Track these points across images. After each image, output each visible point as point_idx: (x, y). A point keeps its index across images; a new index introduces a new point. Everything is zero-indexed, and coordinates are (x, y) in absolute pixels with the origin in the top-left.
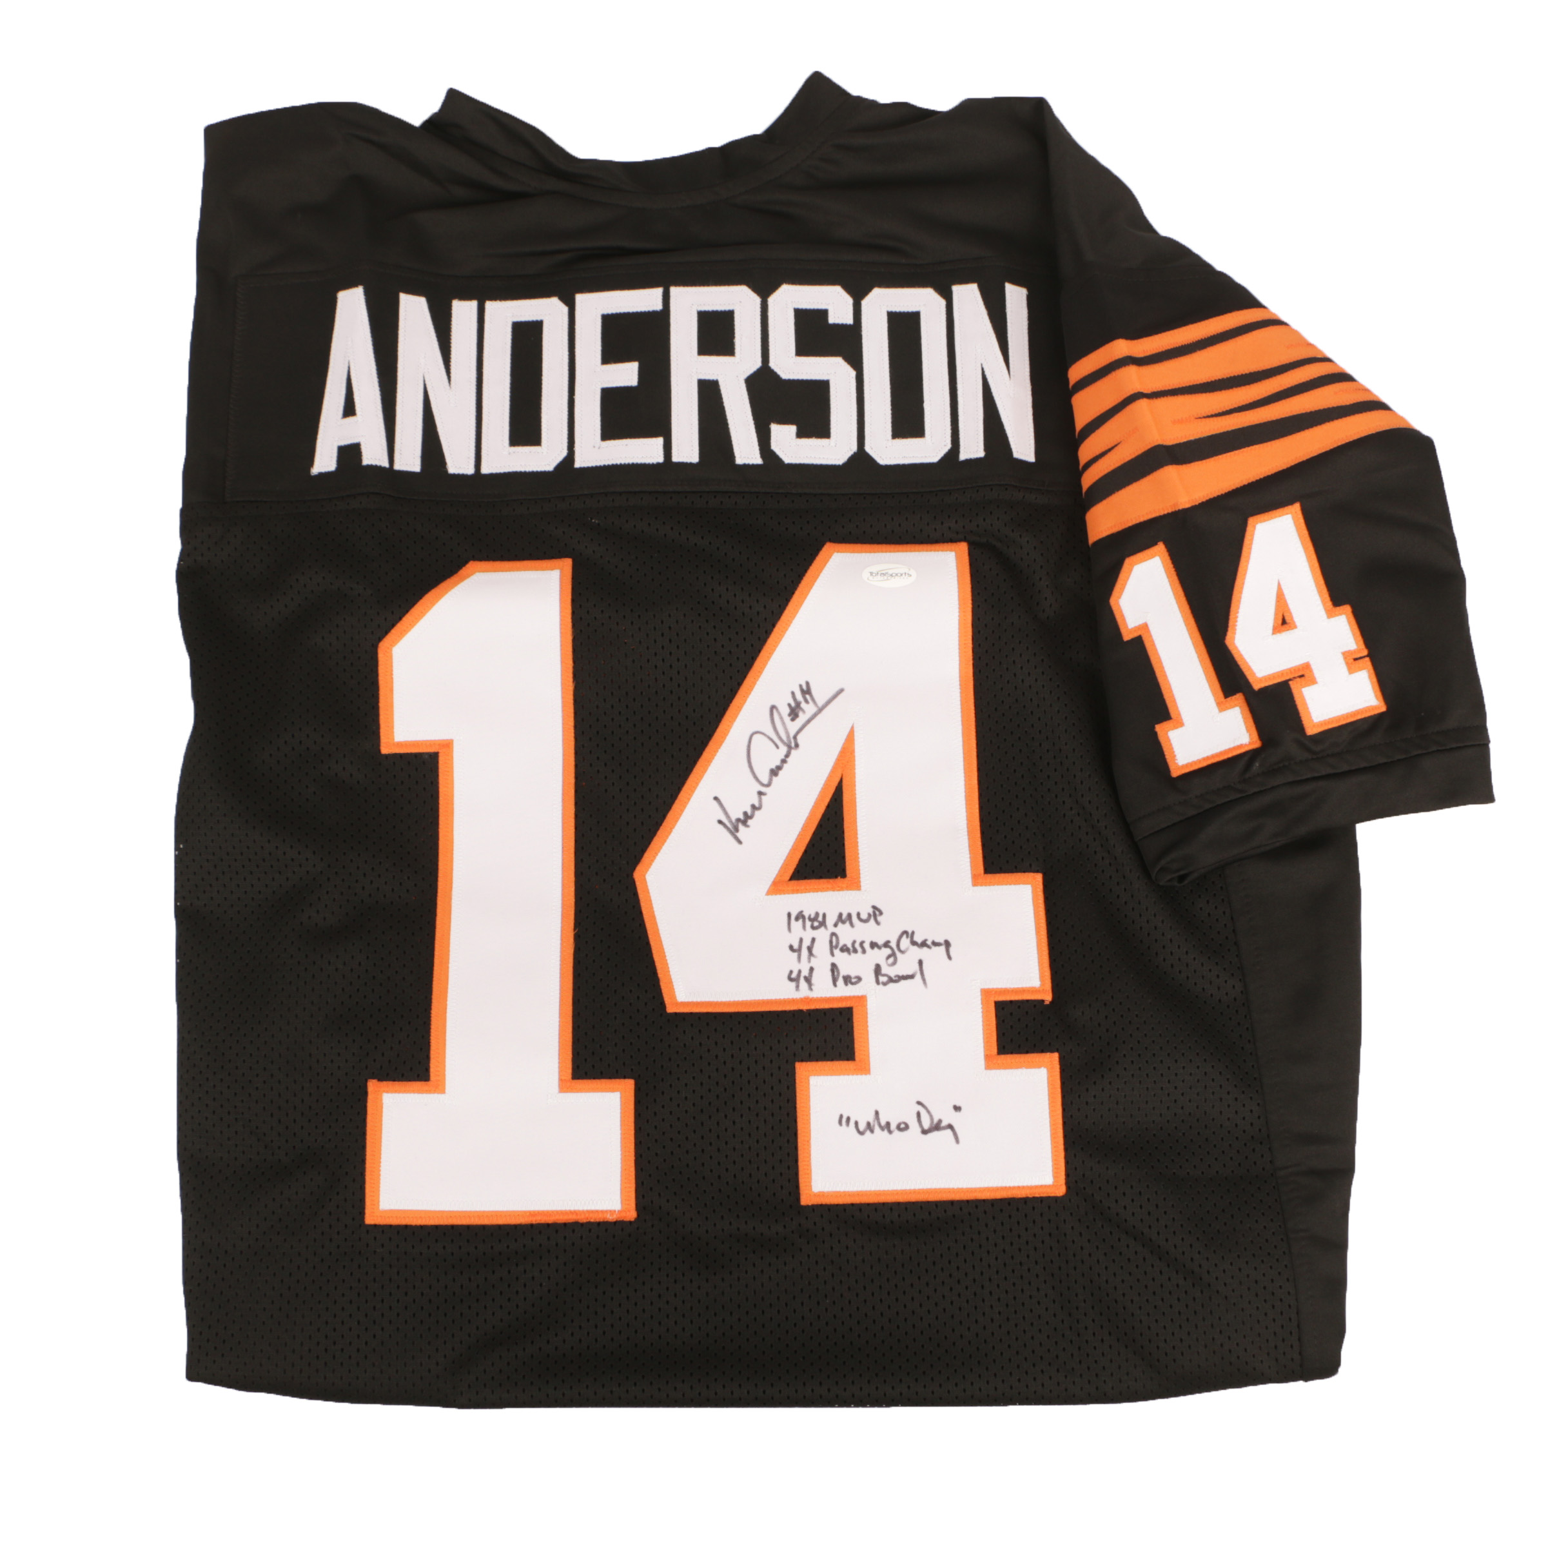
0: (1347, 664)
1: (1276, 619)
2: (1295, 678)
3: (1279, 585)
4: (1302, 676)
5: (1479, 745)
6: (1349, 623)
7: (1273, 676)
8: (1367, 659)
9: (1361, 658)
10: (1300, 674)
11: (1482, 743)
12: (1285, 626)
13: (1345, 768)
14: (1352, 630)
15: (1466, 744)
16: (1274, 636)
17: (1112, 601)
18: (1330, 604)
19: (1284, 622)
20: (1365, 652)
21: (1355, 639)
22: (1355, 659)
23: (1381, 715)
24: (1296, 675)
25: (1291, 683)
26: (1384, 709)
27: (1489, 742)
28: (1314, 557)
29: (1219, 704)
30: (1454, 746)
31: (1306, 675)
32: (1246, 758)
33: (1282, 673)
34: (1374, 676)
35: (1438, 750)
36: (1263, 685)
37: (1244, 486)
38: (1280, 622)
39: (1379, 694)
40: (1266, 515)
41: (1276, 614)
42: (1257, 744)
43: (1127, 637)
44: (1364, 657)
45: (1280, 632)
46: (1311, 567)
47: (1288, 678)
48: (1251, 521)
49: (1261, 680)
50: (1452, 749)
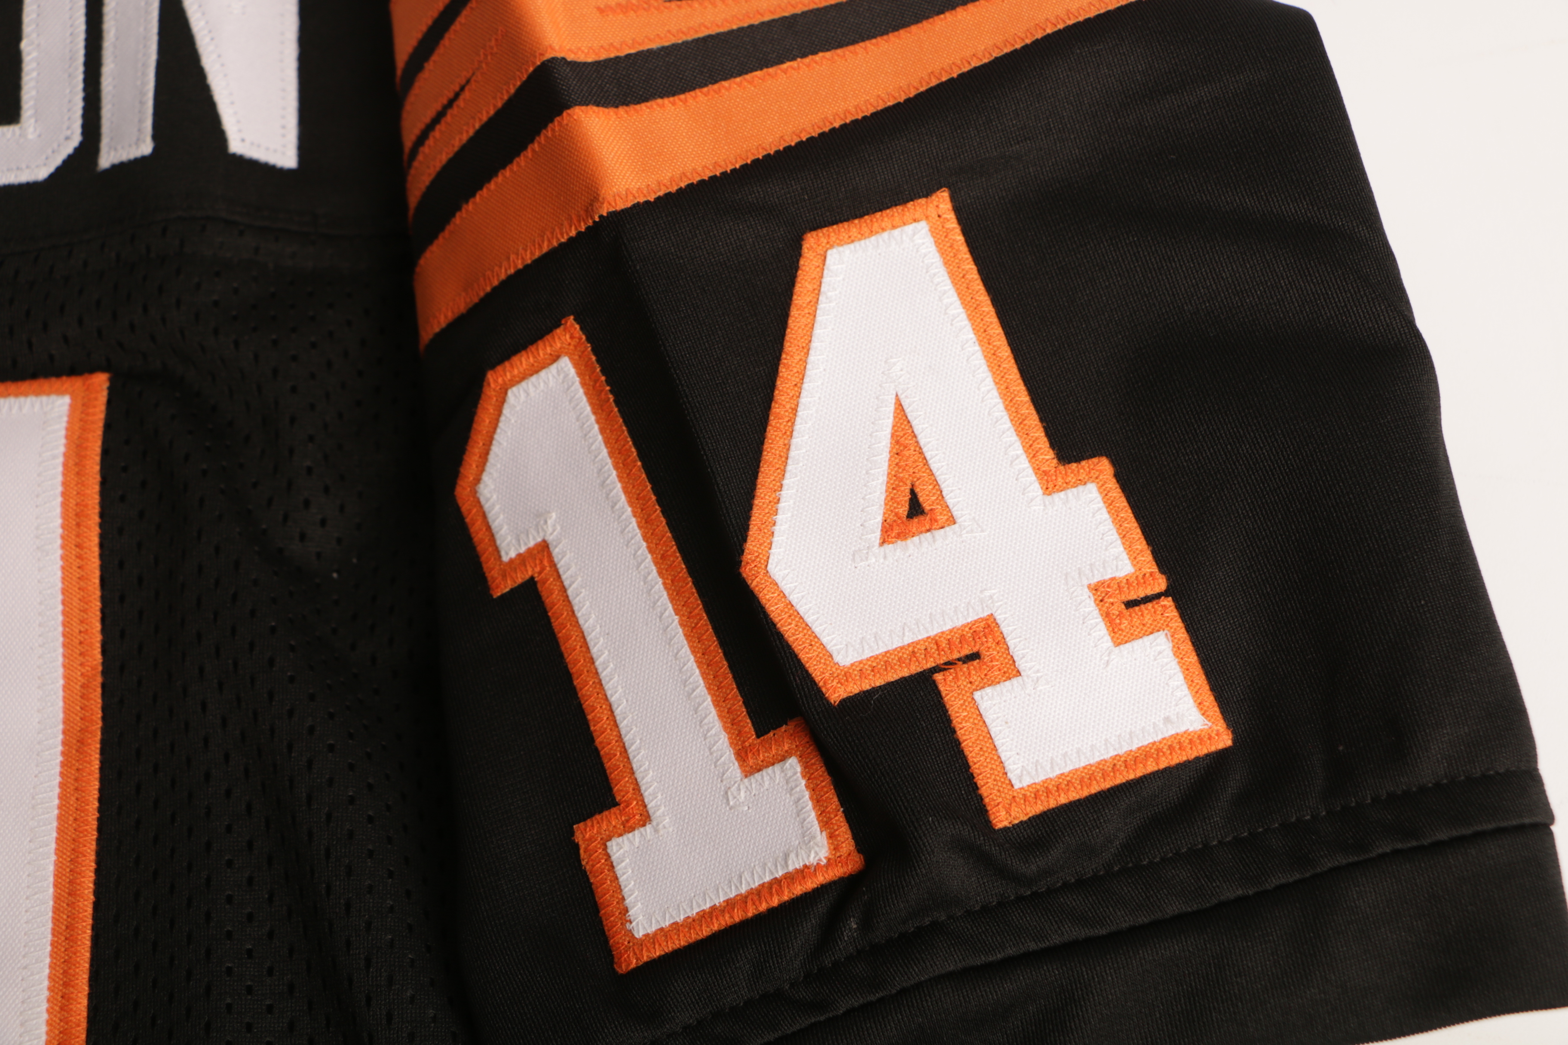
0: (1107, 616)
1: (891, 499)
2: (950, 664)
3: (900, 408)
4: (975, 656)
5: (1521, 828)
6: (1109, 504)
7: (885, 660)
8: (1168, 602)
9: (1147, 600)
10: (966, 651)
11: (1527, 821)
12: (925, 520)
13: (1123, 920)
14: (1119, 524)
15: (1479, 828)
16: (888, 547)
17: (462, 491)
18: (1048, 455)
19: (916, 509)
20: (1160, 584)
21: (1129, 548)
22: (1130, 604)
23: (1221, 755)
24: (956, 655)
25: (938, 677)
26: (1225, 740)
27: (1550, 818)
28: (996, 330)
29: (742, 755)
30: (1442, 835)
31: (984, 652)
32: (822, 908)
33: (912, 651)
34: (1188, 647)
35: (1396, 852)
36: (854, 688)
37: (788, 149)
38: (904, 510)
39: (1209, 699)
40: (854, 227)
41: (893, 487)
42: (852, 864)
43: (501, 587)
44: (1158, 596)
45: (902, 536)
46: (991, 358)
47: (930, 664)
48: (811, 242)
49: (846, 674)
50: (1438, 845)
